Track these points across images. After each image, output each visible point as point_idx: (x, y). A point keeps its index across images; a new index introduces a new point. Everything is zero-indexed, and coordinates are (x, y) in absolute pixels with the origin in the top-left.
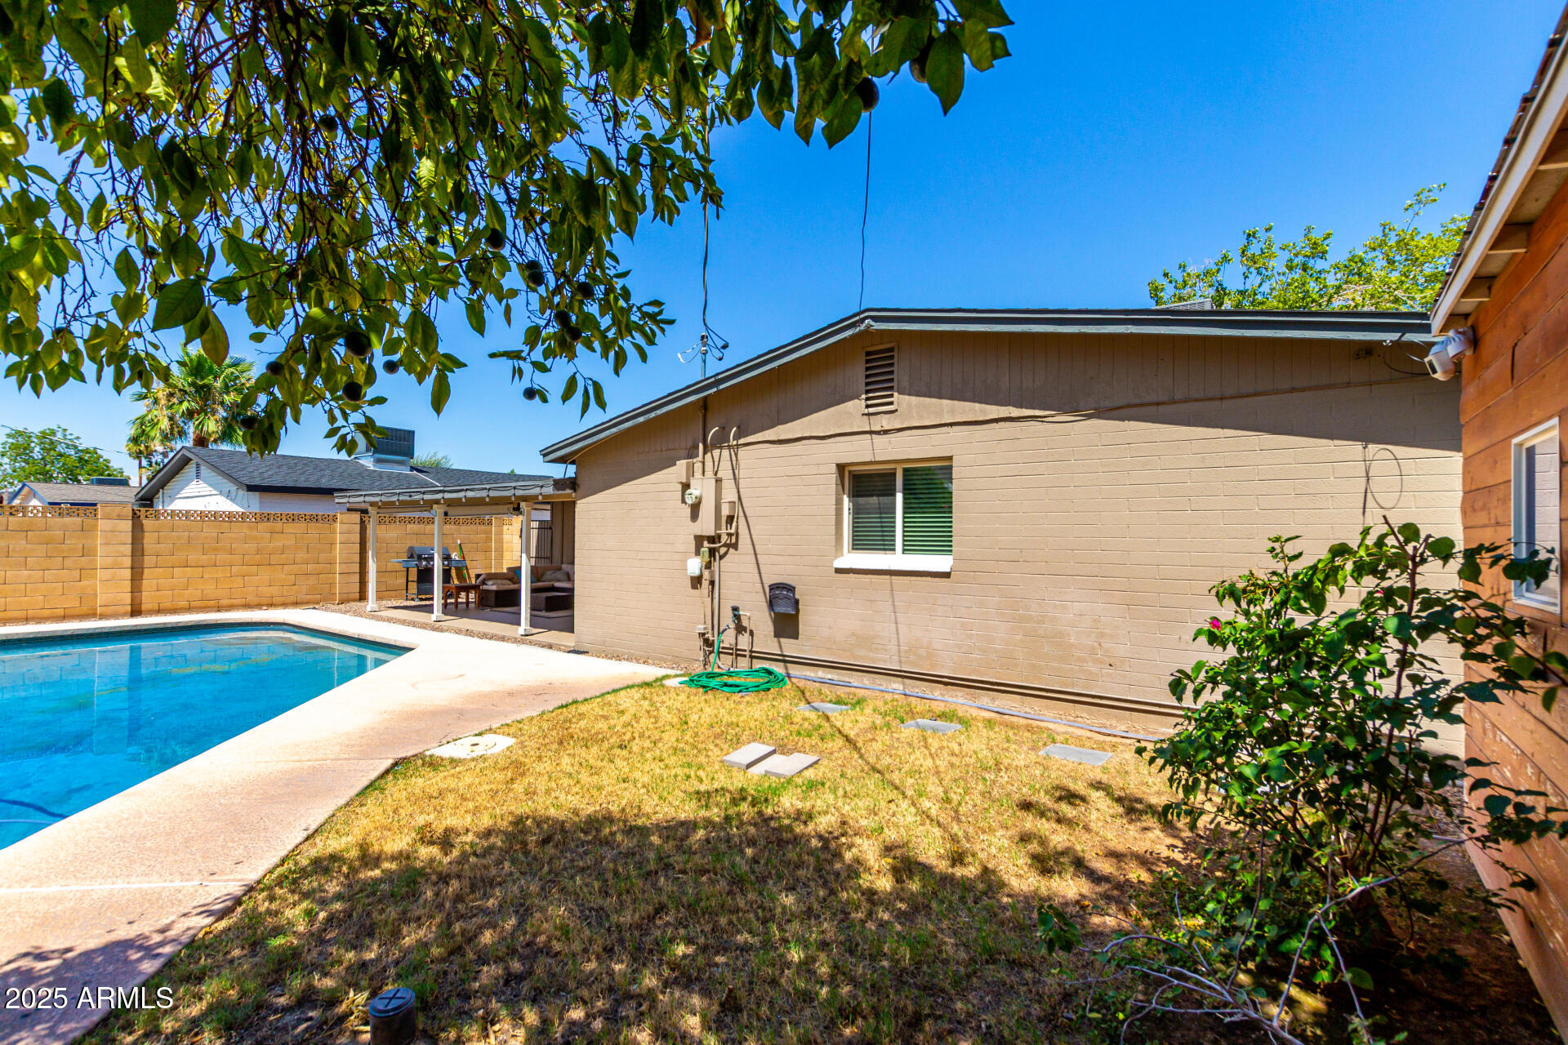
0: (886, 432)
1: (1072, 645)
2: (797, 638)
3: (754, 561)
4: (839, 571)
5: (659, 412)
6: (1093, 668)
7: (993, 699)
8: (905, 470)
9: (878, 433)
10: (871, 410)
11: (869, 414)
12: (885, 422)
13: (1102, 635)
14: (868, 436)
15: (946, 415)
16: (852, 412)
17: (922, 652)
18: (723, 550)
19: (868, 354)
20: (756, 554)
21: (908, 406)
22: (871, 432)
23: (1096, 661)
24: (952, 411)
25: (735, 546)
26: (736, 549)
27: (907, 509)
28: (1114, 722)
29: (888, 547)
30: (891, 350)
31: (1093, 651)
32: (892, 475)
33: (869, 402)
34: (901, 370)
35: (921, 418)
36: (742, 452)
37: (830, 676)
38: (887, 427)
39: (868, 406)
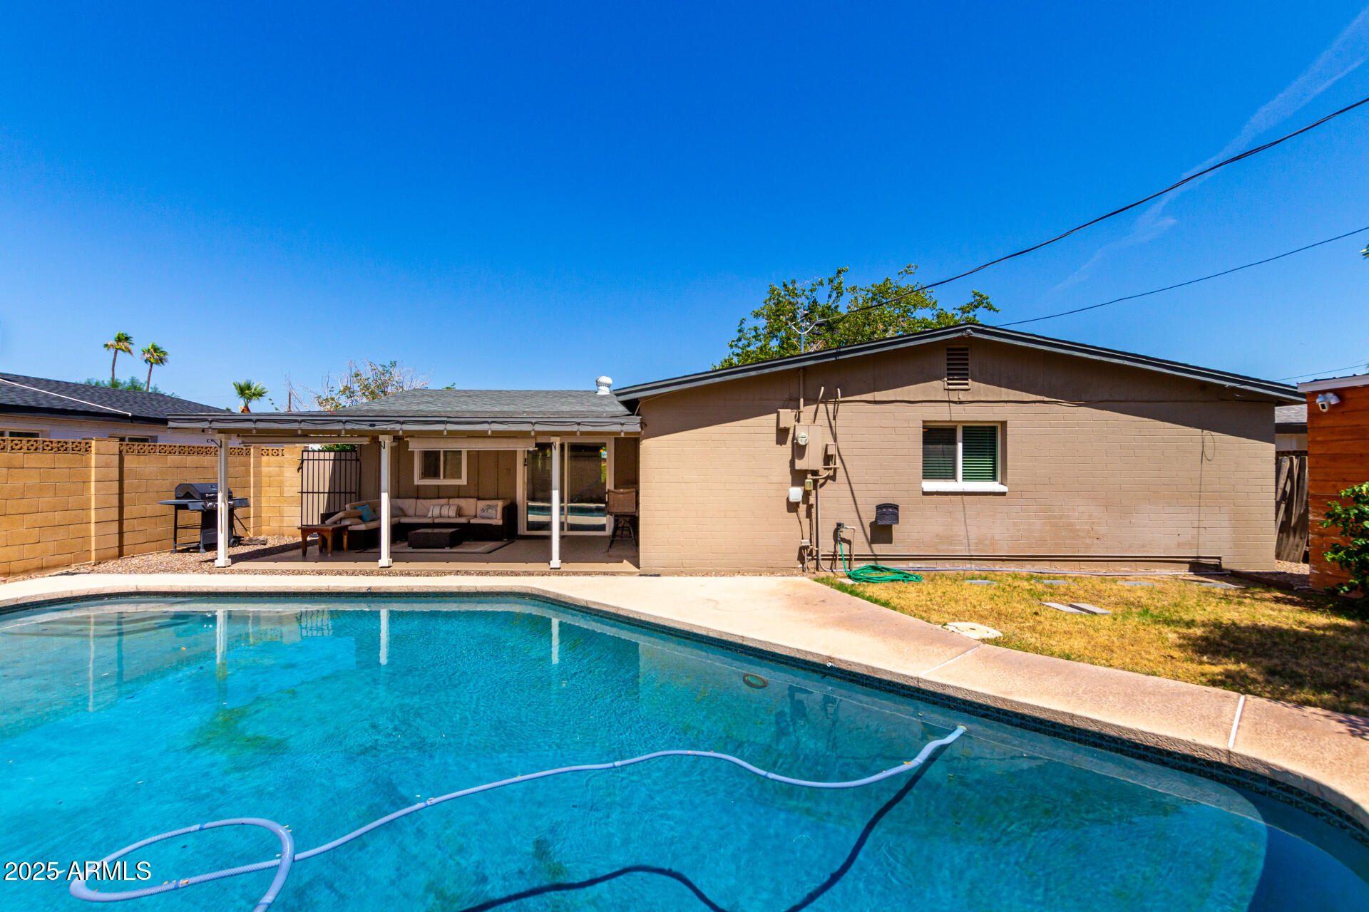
0: (961, 402)
1: (1078, 530)
2: (891, 542)
3: (849, 489)
4: (925, 493)
5: (774, 369)
6: (1088, 541)
7: (1033, 566)
8: (964, 427)
9: (955, 402)
10: (951, 387)
11: (949, 390)
12: (963, 396)
13: (1093, 523)
14: (947, 404)
15: (1003, 395)
16: (936, 388)
17: (987, 542)
18: (821, 481)
19: (948, 349)
20: (850, 483)
21: (977, 388)
22: (949, 402)
23: (1090, 537)
24: (1008, 394)
25: (833, 478)
26: (834, 480)
27: (966, 453)
28: (1099, 569)
29: (954, 477)
30: (966, 349)
31: (1088, 532)
32: (952, 431)
33: (950, 382)
34: (973, 365)
35: (987, 396)
36: (842, 407)
37: (919, 566)
38: (962, 399)
39: (949, 384)
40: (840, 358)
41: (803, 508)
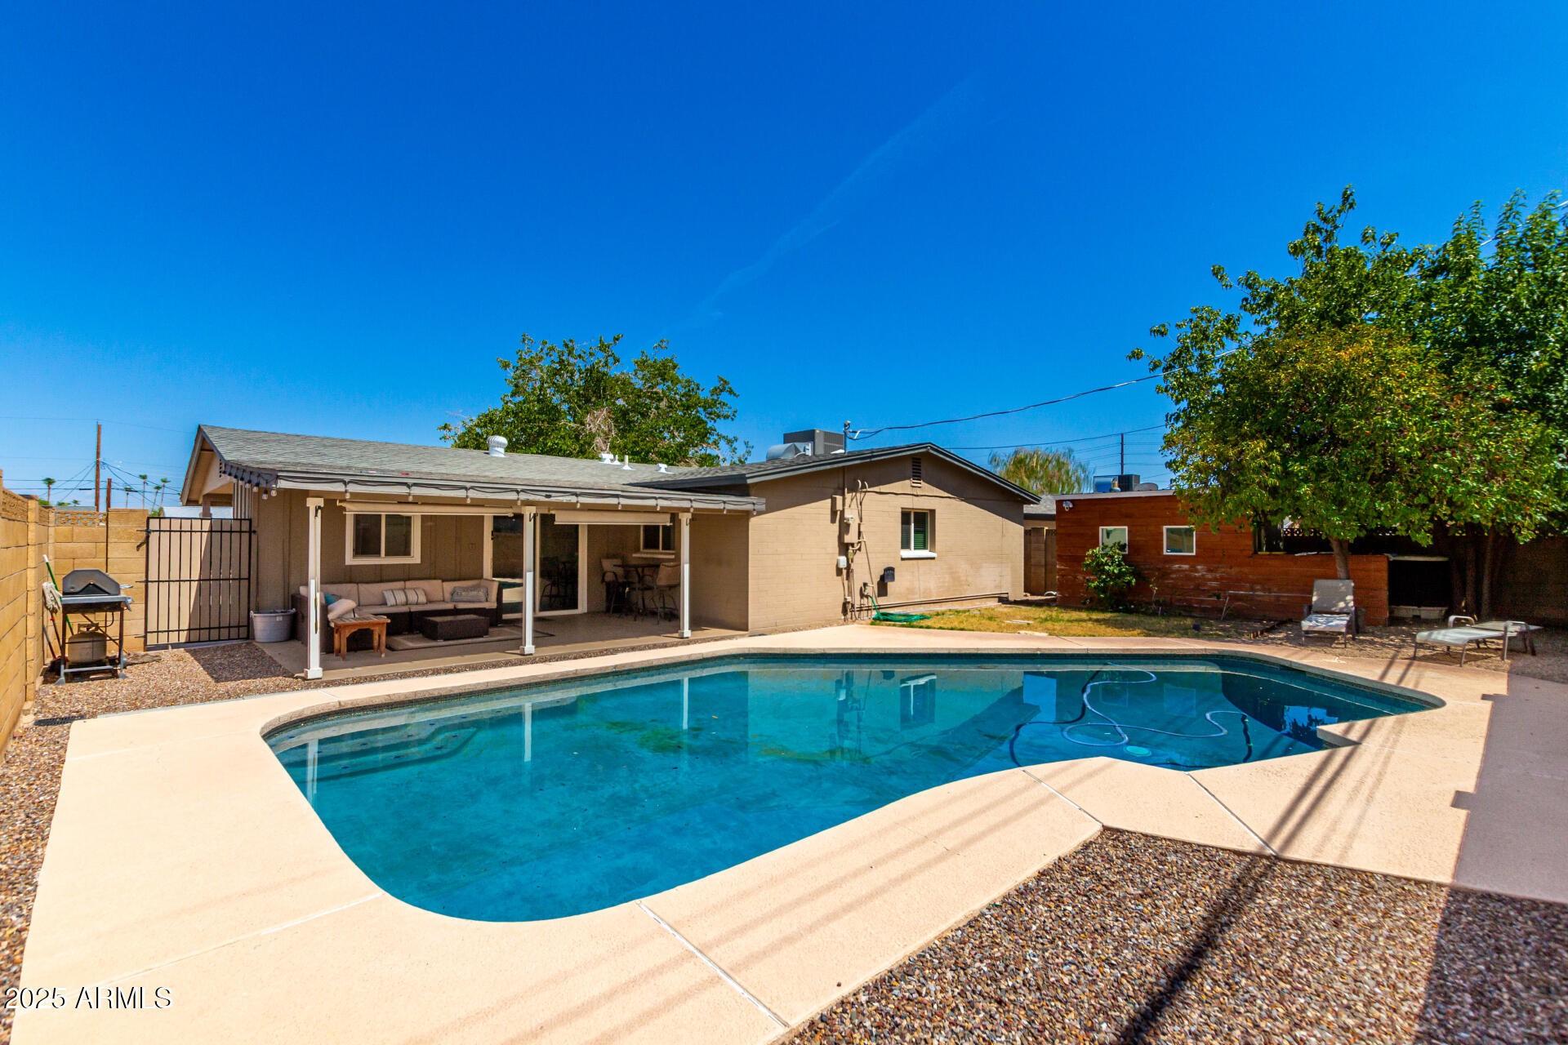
0: (917, 496)
2: (887, 595)
3: (868, 558)
4: (903, 559)
7: (946, 605)
8: (915, 513)
10: (914, 485)
11: (912, 487)
12: (918, 491)
13: (967, 576)
15: (934, 492)
17: (928, 591)
18: (856, 552)
19: (913, 458)
21: (924, 486)
22: (913, 495)
23: (966, 585)
25: (862, 549)
26: (860, 551)
27: (915, 531)
30: (920, 459)
31: (965, 581)
32: (911, 515)
34: (923, 470)
35: (928, 492)
36: (867, 495)
39: (912, 483)
40: (873, 459)
41: (844, 572)
